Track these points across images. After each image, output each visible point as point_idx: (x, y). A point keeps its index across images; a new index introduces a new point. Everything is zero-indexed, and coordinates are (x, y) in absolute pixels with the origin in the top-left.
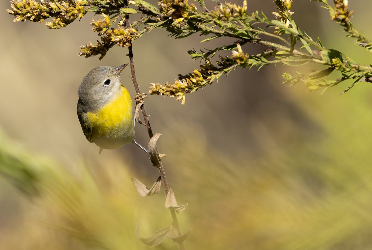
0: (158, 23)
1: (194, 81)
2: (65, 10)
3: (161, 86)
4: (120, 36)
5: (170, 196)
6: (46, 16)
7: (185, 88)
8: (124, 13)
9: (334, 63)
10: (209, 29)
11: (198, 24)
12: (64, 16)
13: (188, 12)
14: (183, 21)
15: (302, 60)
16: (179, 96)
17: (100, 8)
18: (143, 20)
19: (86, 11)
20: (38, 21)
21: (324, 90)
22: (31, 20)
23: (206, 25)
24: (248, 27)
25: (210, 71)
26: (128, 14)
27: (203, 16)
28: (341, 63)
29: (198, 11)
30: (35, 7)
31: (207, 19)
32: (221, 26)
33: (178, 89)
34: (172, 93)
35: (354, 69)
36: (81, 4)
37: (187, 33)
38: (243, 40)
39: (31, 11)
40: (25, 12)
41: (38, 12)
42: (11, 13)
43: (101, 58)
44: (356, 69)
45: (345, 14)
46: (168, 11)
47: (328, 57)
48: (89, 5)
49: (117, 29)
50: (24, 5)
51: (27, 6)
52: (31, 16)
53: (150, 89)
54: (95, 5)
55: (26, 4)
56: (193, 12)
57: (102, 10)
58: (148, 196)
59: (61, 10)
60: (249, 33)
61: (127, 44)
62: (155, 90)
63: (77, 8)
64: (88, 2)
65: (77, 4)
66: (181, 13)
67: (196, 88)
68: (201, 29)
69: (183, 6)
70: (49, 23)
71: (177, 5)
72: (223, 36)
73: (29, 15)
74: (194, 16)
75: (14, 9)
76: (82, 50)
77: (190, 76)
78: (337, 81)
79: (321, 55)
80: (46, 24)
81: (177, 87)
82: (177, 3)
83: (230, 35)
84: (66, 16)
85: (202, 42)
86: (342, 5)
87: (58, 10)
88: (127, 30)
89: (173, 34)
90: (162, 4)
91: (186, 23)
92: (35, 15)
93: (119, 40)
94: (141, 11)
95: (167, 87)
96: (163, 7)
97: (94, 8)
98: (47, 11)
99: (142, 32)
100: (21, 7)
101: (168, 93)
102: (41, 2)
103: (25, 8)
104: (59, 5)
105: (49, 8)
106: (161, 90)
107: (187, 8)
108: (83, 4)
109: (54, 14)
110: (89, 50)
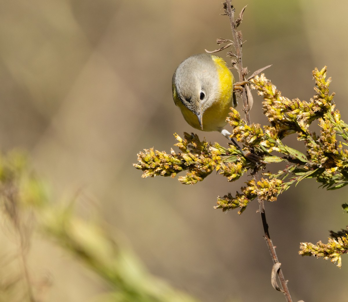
0: (307, 173)
2: (201, 162)
3: (313, 246)
4: (264, 189)
6: (179, 169)
7: (341, 248)
12: (199, 168)
13: (342, 160)
14: (337, 171)
16: (333, 257)
18: (290, 169)
19: (225, 162)
20: (170, 175)
22: (162, 175)
30: (166, 160)
33: (333, 249)
34: (326, 254)
36: (218, 153)
37: (340, 183)
40: (154, 166)
41: (169, 165)
42: (138, 168)
46: (319, 159)
48: (227, 155)
49: (261, 181)
50: (153, 157)
51: (156, 159)
52: (162, 170)
53: (301, 250)
55: (155, 157)
59: (196, 162)
61: (272, 198)
62: (307, 250)
63: (214, 158)
64: (225, 151)
65: (214, 155)
66: (335, 162)
69: (337, 153)
70: (183, 177)
71: (330, 152)
73: (159, 169)
75: (142, 163)
77: (346, 234)
80: (179, 179)
81: (332, 246)
82: (330, 150)
84: (201, 169)
87: (192, 162)
88: (272, 181)
89: (324, 185)
90: (313, 152)
91: (340, 172)
92: (166, 169)
93: (263, 193)
94: (287, 159)
95: (320, 247)
96: (313, 154)
97: (233, 158)
98: (179, 164)
99: (289, 183)
100: (150, 161)
101: (322, 254)
102: (172, 153)
103: (154, 161)
104: (193, 156)
105: (182, 160)
106: (313, 250)
107: (342, 156)
108: (220, 153)
109: (187, 167)
110: (227, 202)
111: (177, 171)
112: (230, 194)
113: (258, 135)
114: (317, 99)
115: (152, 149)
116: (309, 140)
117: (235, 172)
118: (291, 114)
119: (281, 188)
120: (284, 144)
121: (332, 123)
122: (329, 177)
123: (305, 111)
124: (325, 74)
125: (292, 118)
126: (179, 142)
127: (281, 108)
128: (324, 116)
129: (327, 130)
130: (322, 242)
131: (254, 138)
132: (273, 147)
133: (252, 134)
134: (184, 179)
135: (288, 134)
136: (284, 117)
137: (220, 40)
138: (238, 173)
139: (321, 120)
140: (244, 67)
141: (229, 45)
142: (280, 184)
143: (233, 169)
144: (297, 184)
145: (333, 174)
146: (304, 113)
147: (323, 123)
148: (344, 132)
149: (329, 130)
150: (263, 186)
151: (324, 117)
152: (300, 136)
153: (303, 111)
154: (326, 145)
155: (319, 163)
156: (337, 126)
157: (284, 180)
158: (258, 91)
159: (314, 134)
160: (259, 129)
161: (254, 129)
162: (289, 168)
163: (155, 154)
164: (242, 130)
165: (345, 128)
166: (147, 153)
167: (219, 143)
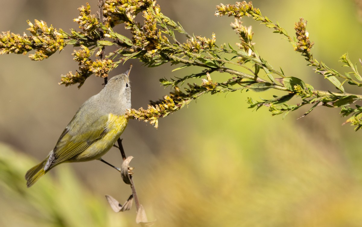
0: (132, 54)
1: (166, 106)
2: (47, 43)
3: (136, 111)
4: (98, 68)
5: (141, 212)
7: (158, 113)
8: (101, 45)
9: (296, 89)
10: (179, 59)
11: (170, 55)
13: (161, 44)
14: (156, 53)
15: (266, 87)
16: (152, 120)
17: (79, 41)
18: (118, 51)
19: (66, 44)
20: (22, 53)
21: (286, 114)
22: (15, 53)
23: (177, 56)
24: (216, 57)
25: (179, 98)
26: (105, 46)
27: (174, 48)
28: (302, 90)
29: (170, 43)
30: (19, 40)
31: (178, 50)
32: (190, 57)
35: (314, 95)
36: (61, 37)
37: (159, 62)
38: (211, 69)
39: (15, 45)
40: (10, 45)
41: (22, 45)
43: (79, 87)
44: (315, 95)
45: (306, 45)
46: (143, 43)
47: (289, 84)
48: (68, 39)
49: (96, 62)
50: (9, 38)
51: (12, 40)
52: (16, 49)
54: (74, 38)
55: (11, 38)
56: (165, 44)
57: (81, 42)
58: (121, 212)
59: (44, 43)
60: (216, 62)
61: (105, 75)
62: (131, 115)
63: (58, 41)
64: (67, 36)
65: (58, 38)
66: (155, 45)
67: (167, 113)
68: (172, 59)
69: (157, 38)
70: (32, 55)
71: (151, 37)
72: (192, 65)
73: (13, 48)
74: (167, 47)
76: (63, 79)
77: (163, 102)
78: (298, 105)
79: (283, 83)
80: (29, 56)
81: (151, 112)
82: (152, 36)
83: (198, 65)
84: (47, 49)
85: (173, 71)
86: (304, 37)
87: (40, 43)
88: (105, 61)
89: (146, 64)
90: (138, 37)
91: (159, 54)
92: (19, 47)
93: (97, 71)
94: (117, 43)
95: (141, 112)
96: (138, 39)
97: (73, 41)
98: (30, 44)
99: (118, 63)
100: (6, 41)
101: (143, 118)
102: (24, 36)
103: (9, 41)
104: (41, 38)
105: (32, 41)
106: (136, 115)
107: (160, 41)
108: (63, 37)
109: (36, 47)
110: (69, 79)
111: (28, 50)
113: (93, 23)
115: (9, 32)
116: (134, 28)
118: (121, 7)
119: (112, 66)
120: (115, 31)
121: (153, 15)
122: (149, 57)
123: (132, 5)
125: (122, 11)
126: (30, 27)
127: (113, 2)
129: (149, 20)
130: (143, 108)
131: (90, 25)
132: (105, 33)
133: (88, 22)
134: (33, 56)
135: (118, 23)
136: (116, 10)
139: (145, 12)
142: (111, 63)
144: (124, 63)
145: (153, 55)
146: (132, 7)
147: (146, 14)
148: (163, 22)
149: (151, 20)
150: (97, 66)
151: (147, 11)
152: (127, 26)
153: (131, 5)
154: (148, 32)
155: (142, 46)
156: (157, 17)
157: (114, 60)
159: (139, 23)
160: (94, 18)
161: (90, 18)
163: (11, 36)
164: (81, 19)
165: (163, 19)
166: (4, 35)
167: (62, 29)
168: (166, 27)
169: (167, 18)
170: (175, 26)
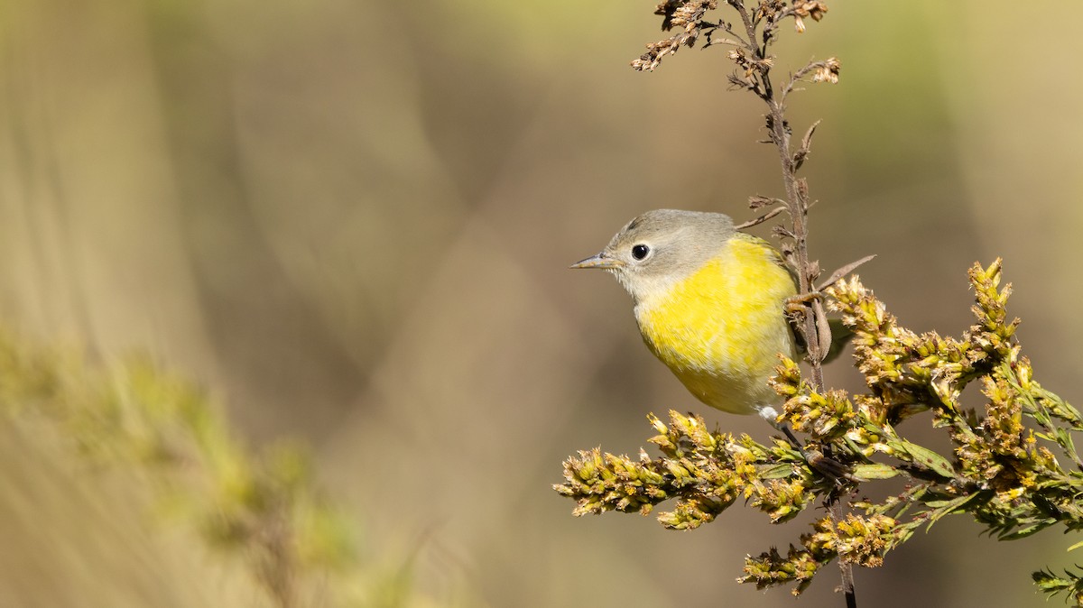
0: (953, 501)
2: (710, 479)
4: (854, 539)
6: (659, 496)
11: (1061, 502)
12: (705, 493)
13: (1035, 472)
14: (1022, 496)
18: (913, 494)
19: (764, 478)
20: (637, 509)
22: (617, 510)
27: (1074, 482)
29: (1060, 469)
30: (628, 474)
36: (749, 459)
37: (1030, 525)
40: (603, 489)
41: (637, 487)
42: (564, 494)
46: (982, 470)
48: (769, 462)
49: (847, 521)
50: (599, 469)
51: (607, 473)
52: (619, 499)
54: (786, 461)
55: (603, 468)
56: (1048, 472)
59: (700, 480)
61: (872, 559)
63: (739, 470)
64: (765, 454)
65: (739, 462)
66: (1018, 476)
68: (1067, 515)
69: (1024, 456)
70: (668, 514)
71: (1008, 453)
73: (612, 495)
74: (1052, 481)
75: (574, 482)
80: (659, 519)
82: (1008, 449)
85: (1071, 548)
87: (690, 480)
88: (873, 521)
89: (992, 530)
90: (968, 454)
91: (1030, 500)
92: (630, 495)
93: (851, 549)
94: (908, 470)
96: (969, 459)
97: (783, 469)
98: (659, 483)
99: (912, 525)
100: (591, 477)
102: (642, 459)
103: (601, 477)
104: (690, 465)
105: (665, 474)
107: (1034, 463)
108: (753, 459)
109: (677, 490)
110: (768, 569)
111: (655, 501)
112: (774, 551)
113: (840, 415)
114: (978, 333)
115: (597, 450)
116: (958, 427)
117: (787, 502)
118: (918, 367)
119: (894, 535)
120: (901, 435)
121: (1011, 387)
122: (1003, 510)
123: (951, 361)
124: (997, 276)
125: (920, 377)
126: (659, 433)
127: (895, 353)
128: (995, 372)
129: (1001, 403)
131: (832, 422)
132: (875, 442)
133: (827, 414)
134: (670, 517)
135: (910, 413)
136: (903, 374)
137: (758, 200)
138: (794, 504)
139: (987, 380)
140: (811, 260)
141: (777, 210)
142: (891, 528)
143: (783, 496)
144: (929, 527)
145: (1013, 503)
146: (949, 365)
147: (992, 388)
148: (1040, 409)
149: (1006, 404)
150: (851, 533)
151: (994, 375)
152: (938, 418)
153: (946, 361)
154: (998, 437)
155: (982, 477)
156: (1023, 393)
157: (899, 519)
158: (845, 316)
159: (972, 412)
160: (844, 401)
161: (833, 402)
162: (911, 490)
163: (604, 462)
164: (805, 405)
165: (1041, 399)
166: (584, 460)
167: (751, 436)
168: (1048, 422)
169: (1052, 395)
170: (1075, 419)
